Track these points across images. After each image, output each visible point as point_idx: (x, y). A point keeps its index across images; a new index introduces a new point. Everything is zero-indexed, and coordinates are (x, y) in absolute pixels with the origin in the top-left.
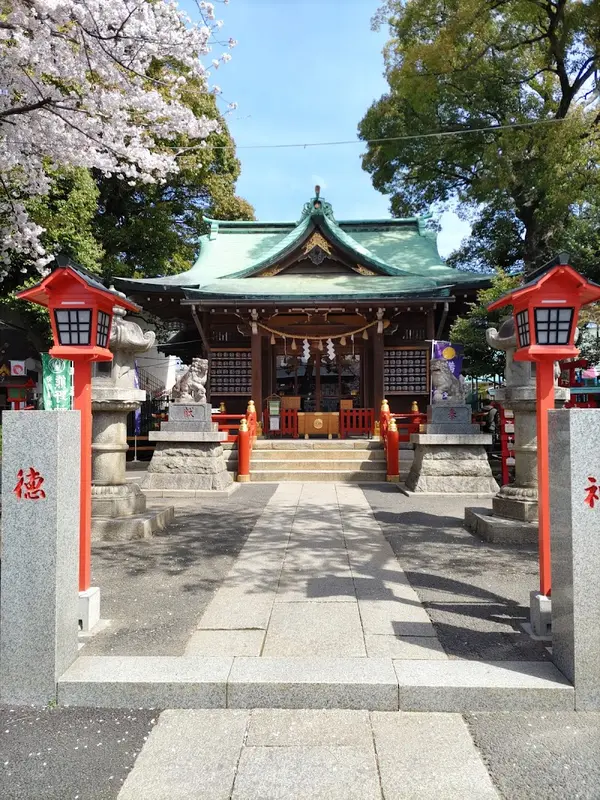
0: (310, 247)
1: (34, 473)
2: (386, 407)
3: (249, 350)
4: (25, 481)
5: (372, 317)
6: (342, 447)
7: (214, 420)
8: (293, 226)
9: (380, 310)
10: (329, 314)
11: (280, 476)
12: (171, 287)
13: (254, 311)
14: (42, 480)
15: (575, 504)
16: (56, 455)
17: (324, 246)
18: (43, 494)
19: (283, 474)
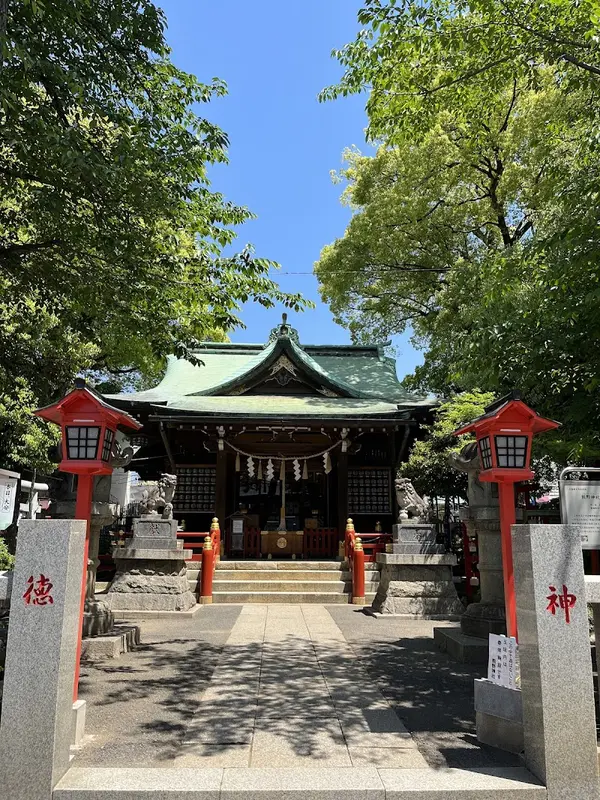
0: (276, 369)
1: (43, 580)
2: (351, 527)
3: (214, 466)
4: (35, 587)
5: (337, 437)
6: (306, 567)
7: (179, 537)
8: (261, 348)
9: (344, 430)
10: (295, 433)
11: (244, 598)
12: (138, 403)
13: (222, 428)
14: (51, 586)
15: (539, 611)
16: (66, 562)
17: (290, 368)
18: (51, 600)
19: (248, 595)
